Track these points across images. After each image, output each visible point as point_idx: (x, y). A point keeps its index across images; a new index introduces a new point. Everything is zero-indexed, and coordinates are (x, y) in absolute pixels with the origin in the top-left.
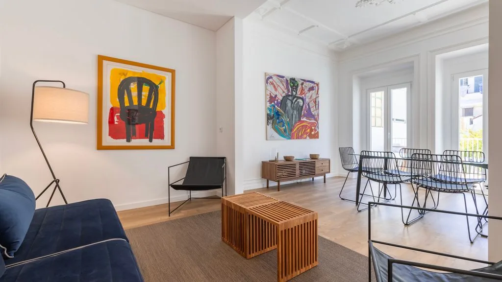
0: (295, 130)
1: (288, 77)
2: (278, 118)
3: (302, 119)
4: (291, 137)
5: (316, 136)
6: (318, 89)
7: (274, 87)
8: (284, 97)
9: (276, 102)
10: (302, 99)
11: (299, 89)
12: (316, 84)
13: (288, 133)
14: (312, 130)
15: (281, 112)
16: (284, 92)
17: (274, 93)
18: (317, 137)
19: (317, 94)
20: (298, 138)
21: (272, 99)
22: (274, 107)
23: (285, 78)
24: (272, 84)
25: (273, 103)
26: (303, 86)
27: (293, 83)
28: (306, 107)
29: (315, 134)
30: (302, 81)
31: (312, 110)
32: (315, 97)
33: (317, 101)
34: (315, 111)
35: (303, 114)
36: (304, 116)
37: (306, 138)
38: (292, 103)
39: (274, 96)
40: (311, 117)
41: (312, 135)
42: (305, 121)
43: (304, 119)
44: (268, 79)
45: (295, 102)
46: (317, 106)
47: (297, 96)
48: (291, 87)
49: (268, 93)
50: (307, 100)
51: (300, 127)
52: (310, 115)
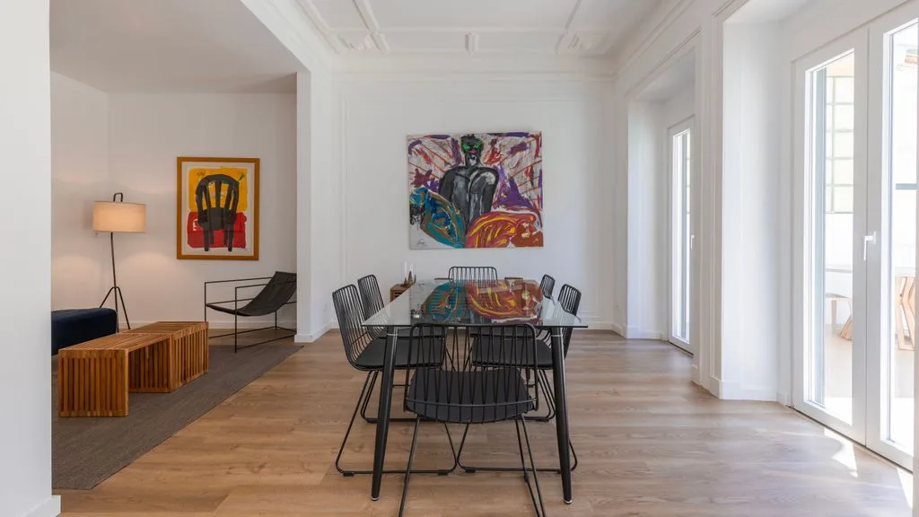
0: (475, 231)
1: (457, 135)
2: (435, 211)
3: (493, 210)
4: (465, 244)
5: (536, 241)
6: (539, 145)
7: (426, 157)
8: (448, 171)
9: (429, 183)
10: (494, 171)
11: (483, 153)
12: (532, 136)
13: (460, 236)
14: (521, 230)
15: (441, 200)
16: (446, 163)
17: (425, 167)
18: (540, 244)
19: (537, 155)
20: (483, 245)
21: (420, 179)
22: (426, 191)
23: (449, 139)
24: (421, 152)
25: (423, 186)
26: (497, 146)
27: (468, 144)
28: (504, 185)
29: (531, 237)
30: (493, 138)
31: (520, 190)
32: (529, 164)
33: (536, 169)
34: (532, 192)
35: (495, 199)
36: (500, 202)
37: (505, 246)
38: (467, 180)
39: (424, 173)
40: (520, 204)
41: (521, 238)
42: (504, 213)
43: (501, 209)
44: (413, 145)
45: (474, 179)
46: (536, 182)
47: (480, 166)
48: (465, 152)
49: (414, 168)
50: (507, 172)
51: (489, 224)
52: (514, 198)
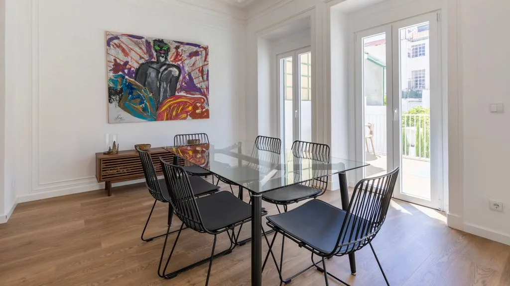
0: (164, 109)
1: (150, 38)
2: (131, 93)
3: (177, 94)
4: (157, 117)
5: (205, 115)
6: (207, 54)
7: (123, 50)
8: (143, 64)
9: (126, 71)
10: (178, 67)
11: (170, 54)
12: (203, 47)
13: (153, 112)
14: (196, 108)
15: (136, 85)
16: (141, 58)
17: (122, 59)
18: (207, 117)
19: (205, 60)
20: (170, 118)
21: (117, 67)
22: (123, 77)
23: (143, 40)
24: (119, 46)
25: (120, 73)
26: (180, 50)
27: (159, 46)
28: (184, 78)
29: (202, 113)
30: (177, 44)
31: (195, 81)
32: (201, 65)
33: (205, 69)
34: (203, 83)
35: (178, 86)
36: (182, 89)
37: (185, 118)
38: (158, 72)
39: (122, 63)
40: (195, 91)
41: (196, 113)
42: (184, 96)
43: (182, 94)
44: (111, 40)
45: (163, 72)
46: (205, 77)
47: (167, 63)
48: (156, 51)
49: (112, 59)
50: (187, 69)
51: (174, 104)
52: (191, 87)
